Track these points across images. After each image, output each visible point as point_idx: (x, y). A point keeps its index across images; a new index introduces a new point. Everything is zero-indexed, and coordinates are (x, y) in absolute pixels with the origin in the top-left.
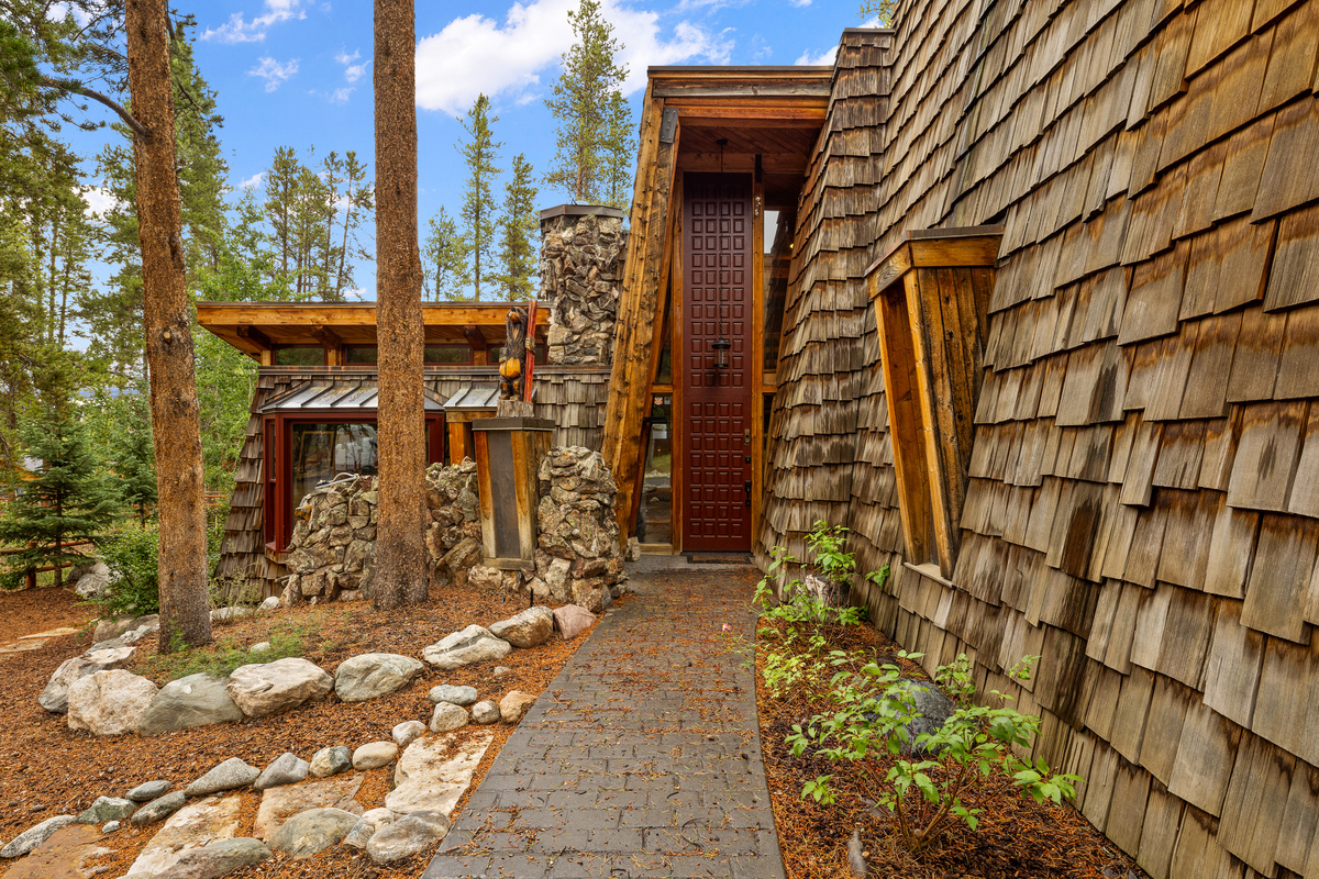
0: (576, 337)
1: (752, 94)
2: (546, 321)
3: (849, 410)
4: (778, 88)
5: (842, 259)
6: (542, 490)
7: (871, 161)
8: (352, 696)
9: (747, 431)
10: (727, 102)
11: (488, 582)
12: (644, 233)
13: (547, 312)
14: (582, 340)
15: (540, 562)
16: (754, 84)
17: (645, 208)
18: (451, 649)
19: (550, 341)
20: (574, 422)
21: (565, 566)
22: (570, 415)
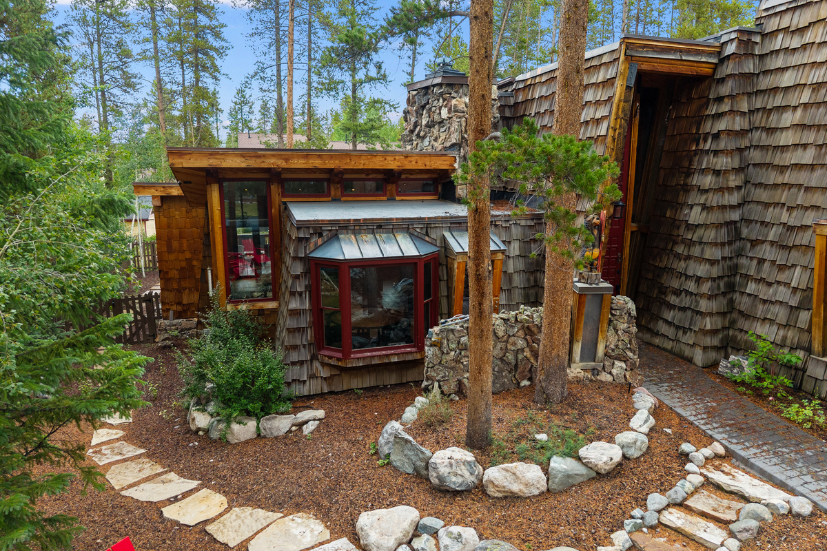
1: (679, 58)
2: (453, 166)
3: (732, 262)
4: (692, 55)
7: (747, 115)
10: (664, 61)
12: (614, 146)
15: (607, 363)
16: (681, 51)
17: (615, 130)
18: (644, 423)
21: (624, 365)
22: (514, 248)
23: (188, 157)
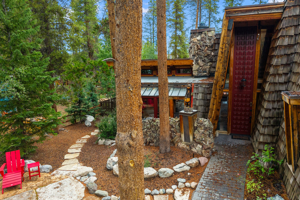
0: (201, 68)
1: (257, 13)
2: (192, 63)
3: (280, 111)
4: (266, 11)
5: (282, 67)
6: (195, 128)
7: (294, 37)
8: (162, 177)
9: (251, 103)
10: (249, 16)
11: (183, 147)
12: (222, 55)
13: (192, 61)
14: (202, 69)
15: (195, 145)
16: (258, 10)
17: (223, 49)
18: (179, 168)
19: (193, 69)
20: (201, 98)
21: (201, 147)
22: (199, 96)
23: (111, 63)
